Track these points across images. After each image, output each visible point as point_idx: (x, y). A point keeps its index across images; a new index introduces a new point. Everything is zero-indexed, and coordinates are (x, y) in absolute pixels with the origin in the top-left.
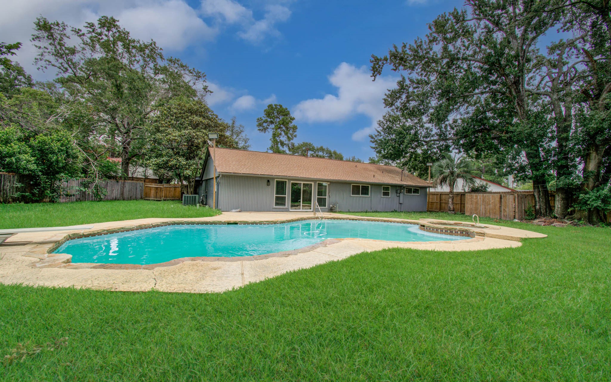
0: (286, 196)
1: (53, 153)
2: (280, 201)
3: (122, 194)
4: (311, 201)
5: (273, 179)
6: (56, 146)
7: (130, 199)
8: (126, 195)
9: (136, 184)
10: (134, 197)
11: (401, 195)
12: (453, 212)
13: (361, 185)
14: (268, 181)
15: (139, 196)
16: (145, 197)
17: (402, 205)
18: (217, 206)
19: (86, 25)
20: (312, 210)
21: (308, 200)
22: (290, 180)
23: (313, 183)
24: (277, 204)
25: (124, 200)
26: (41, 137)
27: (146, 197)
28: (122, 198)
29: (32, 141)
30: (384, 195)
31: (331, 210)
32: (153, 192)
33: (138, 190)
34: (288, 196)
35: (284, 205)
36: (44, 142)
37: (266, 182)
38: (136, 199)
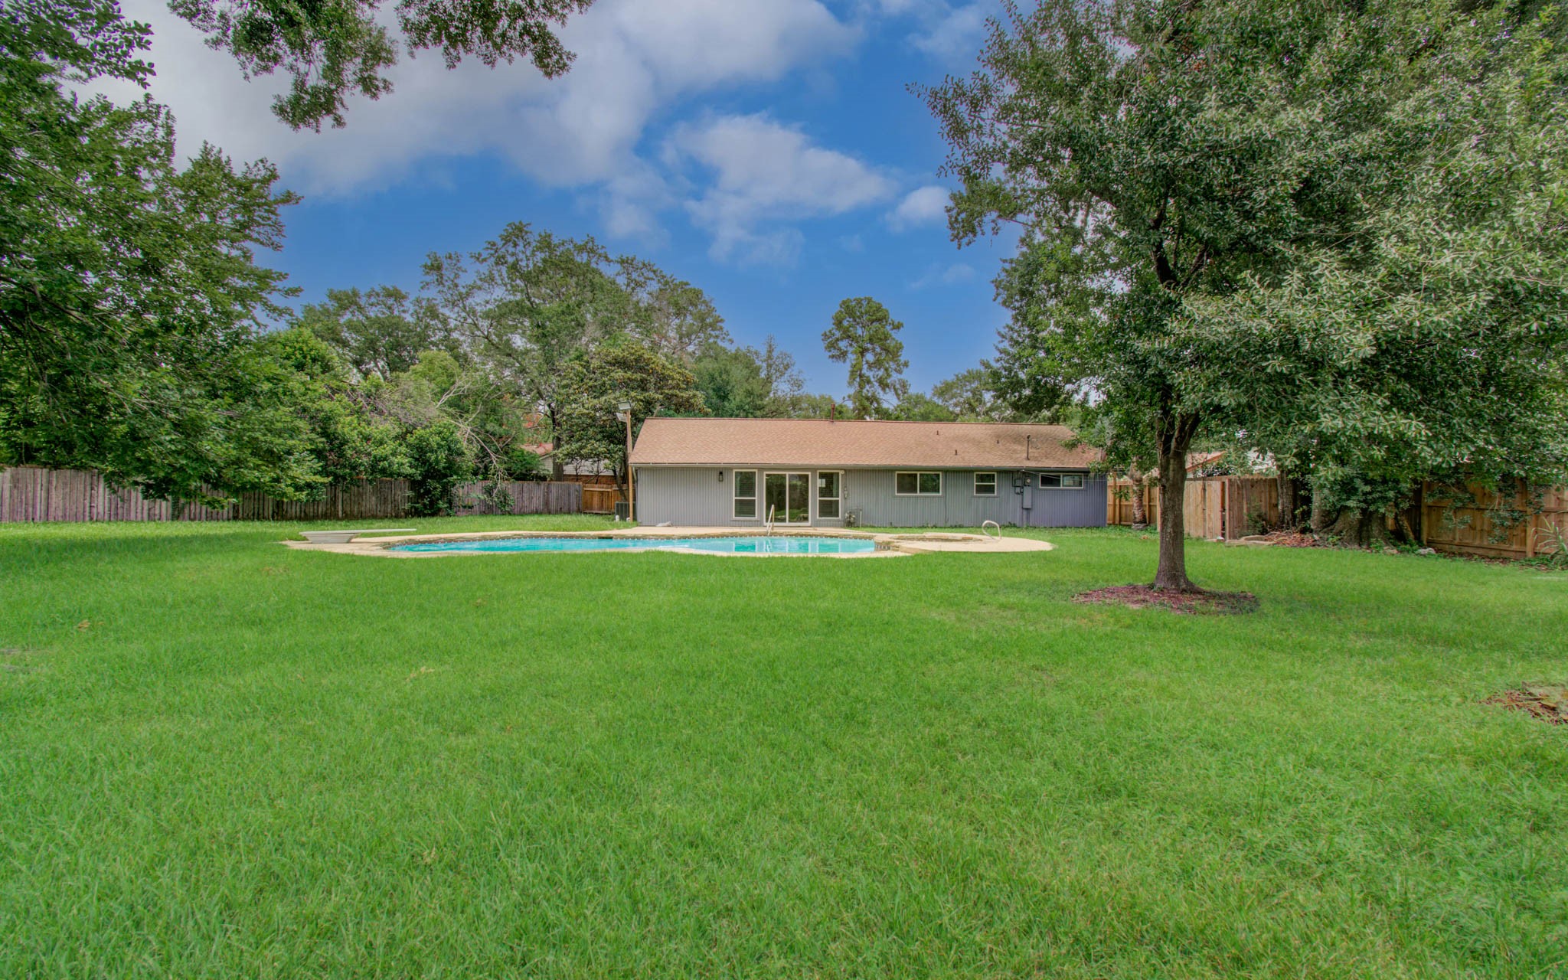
0: (756, 498)
1: (432, 451)
2: (745, 508)
3: (547, 503)
4: (806, 506)
5: (731, 469)
6: (435, 440)
7: (560, 511)
8: (553, 506)
9: (569, 487)
10: (566, 508)
11: (1027, 491)
12: (1141, 526)
13: (918, 473)
14: (721, 473)
15: (574, 507)
16: (583, 509)
17: (1032, 514)
18: (635, 519)
19: (486, 245)
20: (809, 524)
21: (800, 507)
22: (761, 469)
23: (809, 473)
24: (739, 513)
25: (549, 513)
26: (419, 432)
27: (587, 508)
28: (546, 510)
29: (410, 439)
30: (977, 492)
31: (850, 524)
32: (596, 500)
33: (573, 496)
34: (760, 497)
35: (753, 513)
36: (421, 439)
37: (716, 474)
38: (569, 513)
